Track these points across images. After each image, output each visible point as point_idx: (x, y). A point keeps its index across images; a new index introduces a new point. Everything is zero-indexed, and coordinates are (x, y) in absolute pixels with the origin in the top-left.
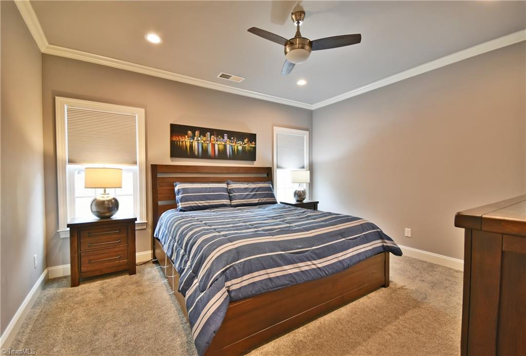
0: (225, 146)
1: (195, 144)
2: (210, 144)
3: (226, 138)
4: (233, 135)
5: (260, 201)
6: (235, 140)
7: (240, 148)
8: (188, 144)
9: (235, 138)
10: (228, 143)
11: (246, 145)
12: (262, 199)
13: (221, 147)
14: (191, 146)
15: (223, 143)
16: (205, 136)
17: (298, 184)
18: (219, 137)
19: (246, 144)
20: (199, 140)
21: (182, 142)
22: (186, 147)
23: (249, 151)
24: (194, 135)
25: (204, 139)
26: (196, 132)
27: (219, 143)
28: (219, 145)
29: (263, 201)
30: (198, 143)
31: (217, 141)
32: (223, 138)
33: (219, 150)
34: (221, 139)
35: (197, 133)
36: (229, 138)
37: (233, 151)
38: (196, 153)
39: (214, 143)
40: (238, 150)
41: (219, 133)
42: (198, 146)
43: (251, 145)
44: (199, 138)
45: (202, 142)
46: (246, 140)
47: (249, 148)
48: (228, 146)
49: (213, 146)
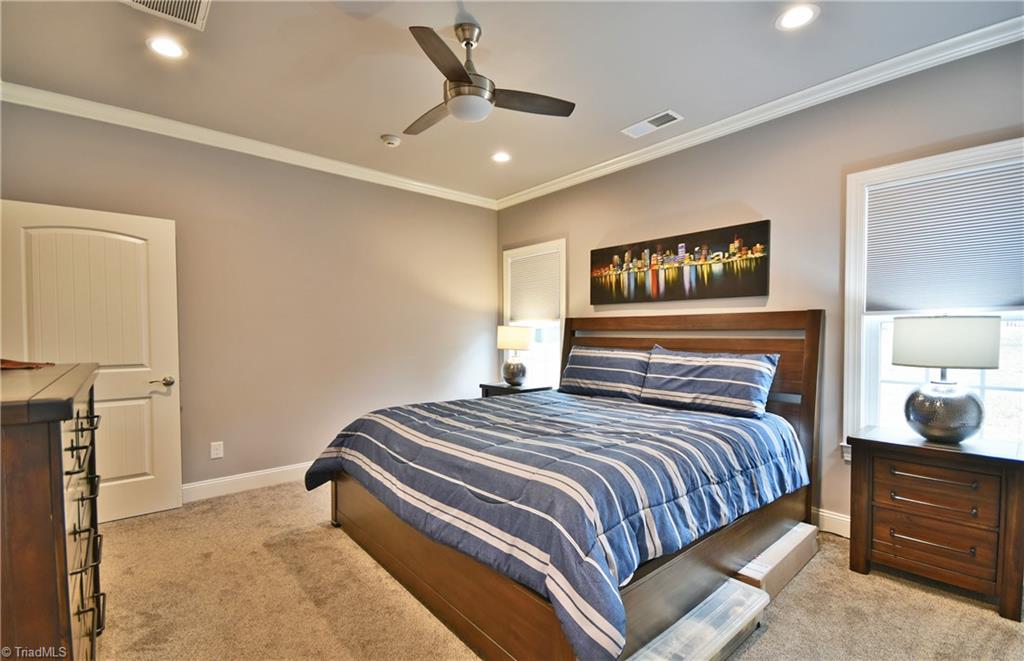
0: (680, 270)
1: (624, 276)
2: (650, 272)
3: (681, 251)
4: (698, 242)
5: (698, 401)
6: (704, 252)
7: (717, 268)
8: (614, 280)
9: (705, 248)
10: (686, 262)
11: (734, 259)
12: (704, 396)
13: (672, 274)
14: (618, 282)
15: (677, 265)
16: (639, 258)
17: (939, 370)
18: (668, 252)
19: (734, 254)
20: (630, 269)
21: (606, 277)
22: (611, 284)
23: (745, 271)
24: (623, 261)
25: (639, 263)
26: (627, 254)
27: (666, 266)
28: (666, 270)
29: (707, 402)
30: (629, 274)
31: (663, 263)
32: (676, 253)
33: (666, 282)
34: (672, 256)
35: (627, 256)
36: (689, 250)
37: (699, 279)
38: (626, 293)
39: (656, 267)
40: (711, 274)
41: (668, 246)
42: (629, 279)
43: (750, 255)
44: (631, 265)
45: (636, 270)
46: (733, 247)
47: (744, 265)
48: (686, 269)
49: (656, 274)
